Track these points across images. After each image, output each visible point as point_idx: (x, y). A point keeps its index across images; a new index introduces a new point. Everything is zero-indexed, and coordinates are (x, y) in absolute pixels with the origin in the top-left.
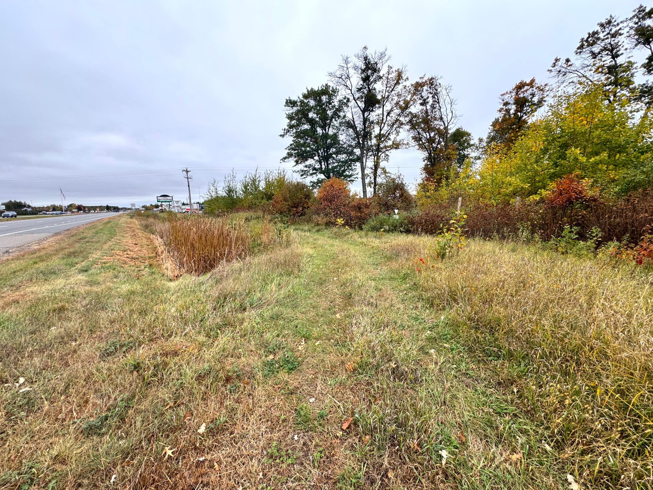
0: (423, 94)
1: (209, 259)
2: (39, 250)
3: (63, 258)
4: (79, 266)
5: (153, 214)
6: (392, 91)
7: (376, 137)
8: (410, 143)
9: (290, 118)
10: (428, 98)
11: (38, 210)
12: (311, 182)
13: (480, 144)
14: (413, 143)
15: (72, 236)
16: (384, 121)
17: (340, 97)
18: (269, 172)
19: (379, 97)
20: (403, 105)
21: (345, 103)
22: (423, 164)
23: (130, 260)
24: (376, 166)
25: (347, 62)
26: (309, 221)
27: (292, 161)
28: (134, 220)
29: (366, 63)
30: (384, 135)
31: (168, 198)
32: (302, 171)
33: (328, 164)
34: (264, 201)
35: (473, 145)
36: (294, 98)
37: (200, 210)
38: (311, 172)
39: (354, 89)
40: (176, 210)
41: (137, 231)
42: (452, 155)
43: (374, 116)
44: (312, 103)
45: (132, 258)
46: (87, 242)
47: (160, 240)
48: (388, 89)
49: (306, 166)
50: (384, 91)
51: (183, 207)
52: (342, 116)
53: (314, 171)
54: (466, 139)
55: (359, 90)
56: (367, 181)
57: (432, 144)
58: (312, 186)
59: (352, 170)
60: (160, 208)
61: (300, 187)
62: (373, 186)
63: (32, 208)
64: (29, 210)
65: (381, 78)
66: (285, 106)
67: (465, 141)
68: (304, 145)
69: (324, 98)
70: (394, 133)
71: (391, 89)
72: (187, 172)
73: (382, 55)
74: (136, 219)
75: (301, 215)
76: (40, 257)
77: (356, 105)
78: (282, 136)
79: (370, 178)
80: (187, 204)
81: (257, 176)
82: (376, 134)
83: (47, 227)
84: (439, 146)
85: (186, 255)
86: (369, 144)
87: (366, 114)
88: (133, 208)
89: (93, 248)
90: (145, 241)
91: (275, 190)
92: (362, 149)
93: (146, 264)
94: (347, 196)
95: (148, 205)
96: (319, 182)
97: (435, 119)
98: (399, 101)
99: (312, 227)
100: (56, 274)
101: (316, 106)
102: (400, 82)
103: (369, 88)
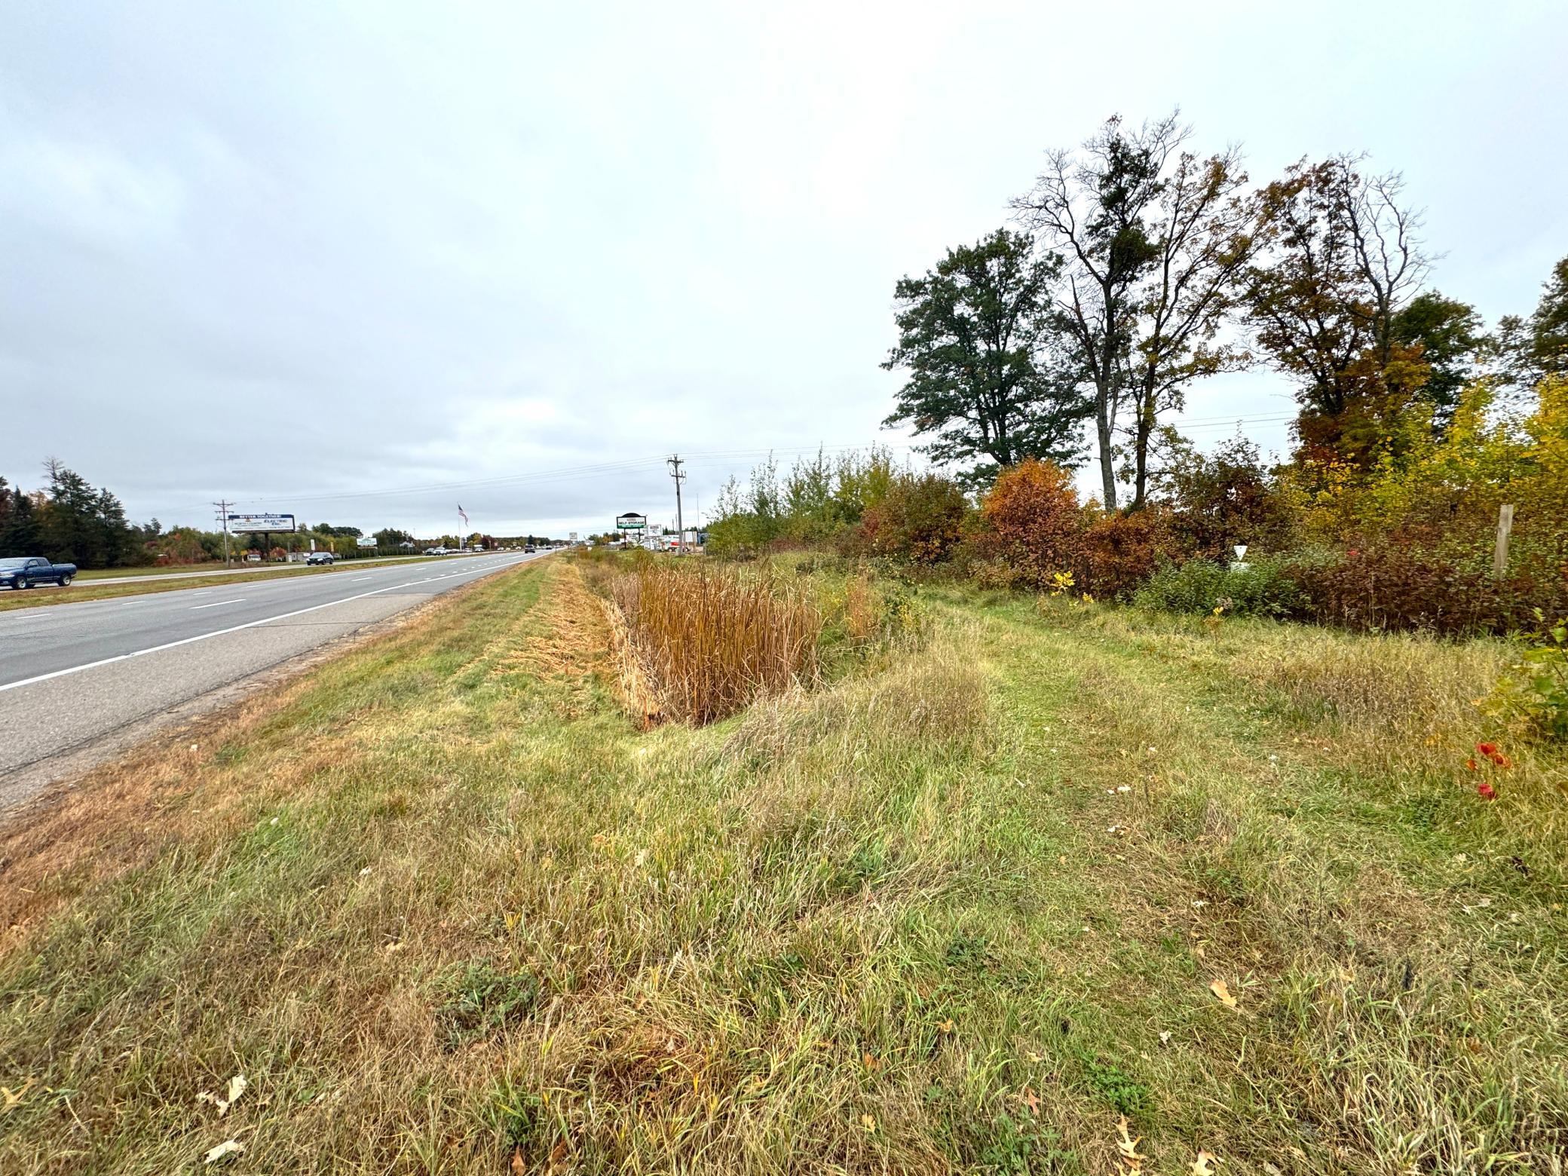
0: (1295, 214)
1: (725, 675)
2: (404, 631)
3: (439, 653)
4: (460, 675)
5: (607, 554)
6: (1193, 220)
7: (1142, 347)
8: (1254, 354)
9: (906, 323)
10: (1313, 220)
11: (423, 545)
12: (959, 474)
13: (1505, 337)
14: (1261, 352)
15: (464, 601)
16: (1169, 303)
17: (1037, 254)
18: (847, 456)
19: (1153, 240)
20: (1230, 252)
21: (1049, 269)
22: (1294, 411)
23: (558, 660)
24: (1145, 426)
25: (1059, 165)
26: (964, 575)
27: (909, 423)
28: (573, 567)
29: (1115, 157)
30: (1167, 341)
31: (637, 519)
32: (937, 448)
33: (1003, 428)
34: (841, 524)
35: (1479, 342)
36: (917, 275)
37: (698, 545)
38: (959, 449)
39: (1080, 231)
40: (650, 545)
41: (577, 590)
42: (1410, 375)
43: (1136, 292)
44: (962, 281)
45: (563, 656)
46: (486, 615)
47: (618, 611)
48: (1180, 214)
49: (946, 436)
50: (1169, 225)
51: (666, 538)
52: (1041, 303)
53: (967, 447)
54: (1453, 325)
55: (1094, 230)
56: (1117, 465)
57: (1329, 351)
58: (963, 483)
59: (1070, 438)
60: (622, 540)
61: (934, 489)
62: (1133, 478)
63: (415, 542)
64: (411, 545)
65: (1158, 189)
66: (896, 297)
67: (1447, 334)
68: (942, 384)
69: (994, 266)
70: (1201, 330)
71: (1190, 214)
72: (676, 463)
73: (1165, 129)
74: (577, 565)
75: (937, 560)
76: (401, 647)
77: (1086, 269)
78: (888, 366)
79: (1127, 457)
80: (673, 533)
81: (824, 467)
82: (1144, 339)
83: (428, 580)
84: (1355, 355)
85: (672, 657)
86: (1123, 366)
87: (1115, 289)
88: (574, 541)
89: (493, 630)
90: (589, 616)
91: (866, 498)
92: (1102, 381)
93: (589, 673)
94: (1072, 507)
95: (601, 535)
96: (980, 472)
97: (1342, 278)
98: (1217, 244)
99: (973, 592)
100: (416, 692)
101: (973, 286)
102: (1221, 190)
103: (1123, 221)
